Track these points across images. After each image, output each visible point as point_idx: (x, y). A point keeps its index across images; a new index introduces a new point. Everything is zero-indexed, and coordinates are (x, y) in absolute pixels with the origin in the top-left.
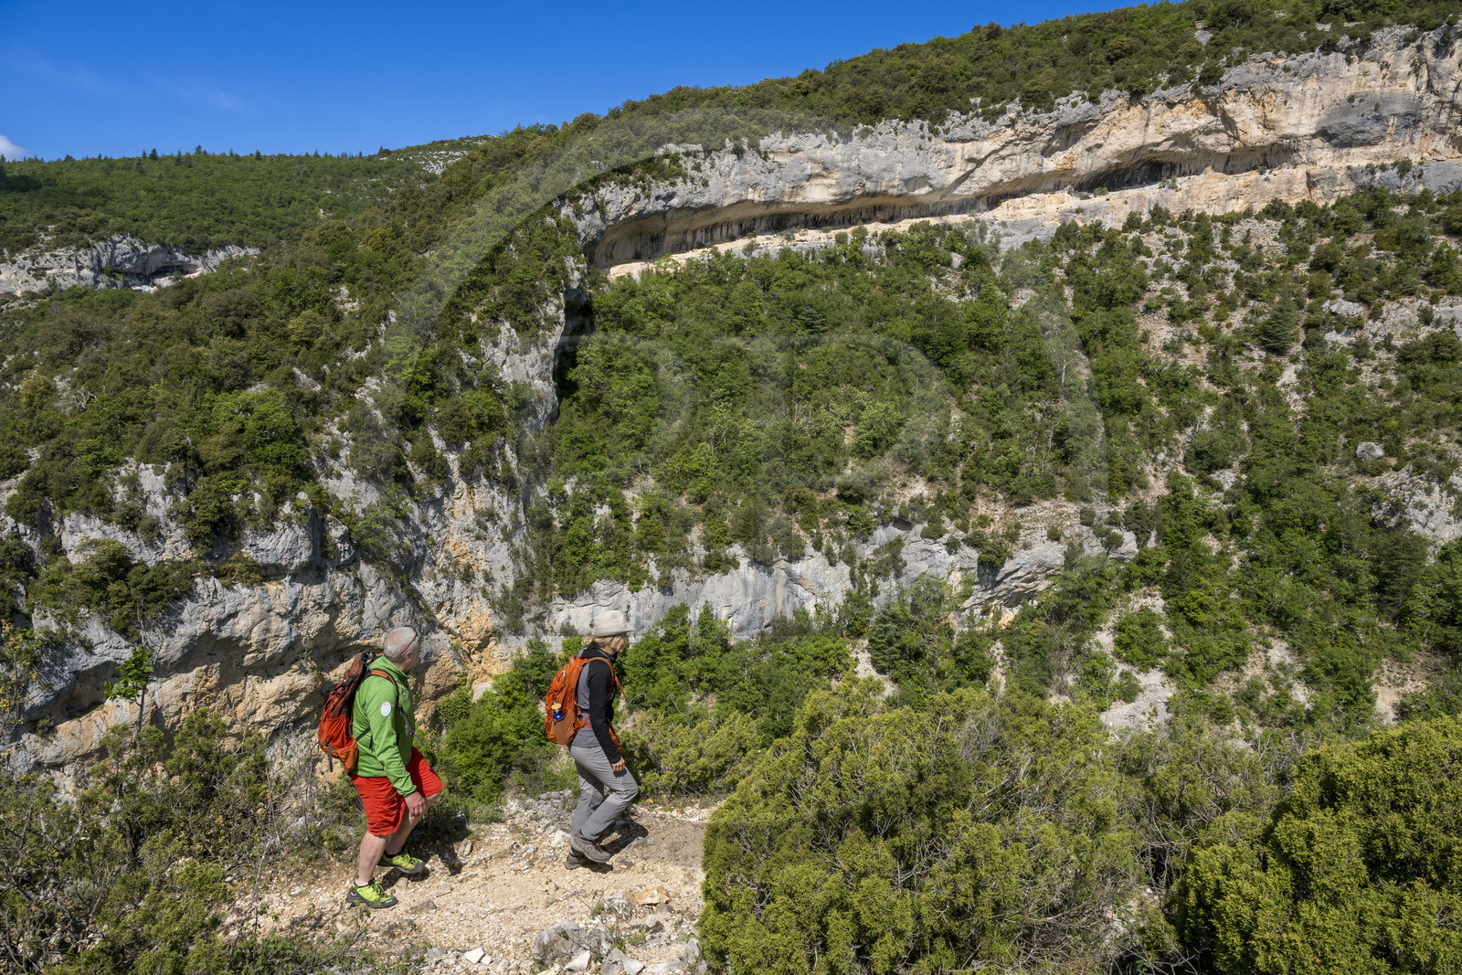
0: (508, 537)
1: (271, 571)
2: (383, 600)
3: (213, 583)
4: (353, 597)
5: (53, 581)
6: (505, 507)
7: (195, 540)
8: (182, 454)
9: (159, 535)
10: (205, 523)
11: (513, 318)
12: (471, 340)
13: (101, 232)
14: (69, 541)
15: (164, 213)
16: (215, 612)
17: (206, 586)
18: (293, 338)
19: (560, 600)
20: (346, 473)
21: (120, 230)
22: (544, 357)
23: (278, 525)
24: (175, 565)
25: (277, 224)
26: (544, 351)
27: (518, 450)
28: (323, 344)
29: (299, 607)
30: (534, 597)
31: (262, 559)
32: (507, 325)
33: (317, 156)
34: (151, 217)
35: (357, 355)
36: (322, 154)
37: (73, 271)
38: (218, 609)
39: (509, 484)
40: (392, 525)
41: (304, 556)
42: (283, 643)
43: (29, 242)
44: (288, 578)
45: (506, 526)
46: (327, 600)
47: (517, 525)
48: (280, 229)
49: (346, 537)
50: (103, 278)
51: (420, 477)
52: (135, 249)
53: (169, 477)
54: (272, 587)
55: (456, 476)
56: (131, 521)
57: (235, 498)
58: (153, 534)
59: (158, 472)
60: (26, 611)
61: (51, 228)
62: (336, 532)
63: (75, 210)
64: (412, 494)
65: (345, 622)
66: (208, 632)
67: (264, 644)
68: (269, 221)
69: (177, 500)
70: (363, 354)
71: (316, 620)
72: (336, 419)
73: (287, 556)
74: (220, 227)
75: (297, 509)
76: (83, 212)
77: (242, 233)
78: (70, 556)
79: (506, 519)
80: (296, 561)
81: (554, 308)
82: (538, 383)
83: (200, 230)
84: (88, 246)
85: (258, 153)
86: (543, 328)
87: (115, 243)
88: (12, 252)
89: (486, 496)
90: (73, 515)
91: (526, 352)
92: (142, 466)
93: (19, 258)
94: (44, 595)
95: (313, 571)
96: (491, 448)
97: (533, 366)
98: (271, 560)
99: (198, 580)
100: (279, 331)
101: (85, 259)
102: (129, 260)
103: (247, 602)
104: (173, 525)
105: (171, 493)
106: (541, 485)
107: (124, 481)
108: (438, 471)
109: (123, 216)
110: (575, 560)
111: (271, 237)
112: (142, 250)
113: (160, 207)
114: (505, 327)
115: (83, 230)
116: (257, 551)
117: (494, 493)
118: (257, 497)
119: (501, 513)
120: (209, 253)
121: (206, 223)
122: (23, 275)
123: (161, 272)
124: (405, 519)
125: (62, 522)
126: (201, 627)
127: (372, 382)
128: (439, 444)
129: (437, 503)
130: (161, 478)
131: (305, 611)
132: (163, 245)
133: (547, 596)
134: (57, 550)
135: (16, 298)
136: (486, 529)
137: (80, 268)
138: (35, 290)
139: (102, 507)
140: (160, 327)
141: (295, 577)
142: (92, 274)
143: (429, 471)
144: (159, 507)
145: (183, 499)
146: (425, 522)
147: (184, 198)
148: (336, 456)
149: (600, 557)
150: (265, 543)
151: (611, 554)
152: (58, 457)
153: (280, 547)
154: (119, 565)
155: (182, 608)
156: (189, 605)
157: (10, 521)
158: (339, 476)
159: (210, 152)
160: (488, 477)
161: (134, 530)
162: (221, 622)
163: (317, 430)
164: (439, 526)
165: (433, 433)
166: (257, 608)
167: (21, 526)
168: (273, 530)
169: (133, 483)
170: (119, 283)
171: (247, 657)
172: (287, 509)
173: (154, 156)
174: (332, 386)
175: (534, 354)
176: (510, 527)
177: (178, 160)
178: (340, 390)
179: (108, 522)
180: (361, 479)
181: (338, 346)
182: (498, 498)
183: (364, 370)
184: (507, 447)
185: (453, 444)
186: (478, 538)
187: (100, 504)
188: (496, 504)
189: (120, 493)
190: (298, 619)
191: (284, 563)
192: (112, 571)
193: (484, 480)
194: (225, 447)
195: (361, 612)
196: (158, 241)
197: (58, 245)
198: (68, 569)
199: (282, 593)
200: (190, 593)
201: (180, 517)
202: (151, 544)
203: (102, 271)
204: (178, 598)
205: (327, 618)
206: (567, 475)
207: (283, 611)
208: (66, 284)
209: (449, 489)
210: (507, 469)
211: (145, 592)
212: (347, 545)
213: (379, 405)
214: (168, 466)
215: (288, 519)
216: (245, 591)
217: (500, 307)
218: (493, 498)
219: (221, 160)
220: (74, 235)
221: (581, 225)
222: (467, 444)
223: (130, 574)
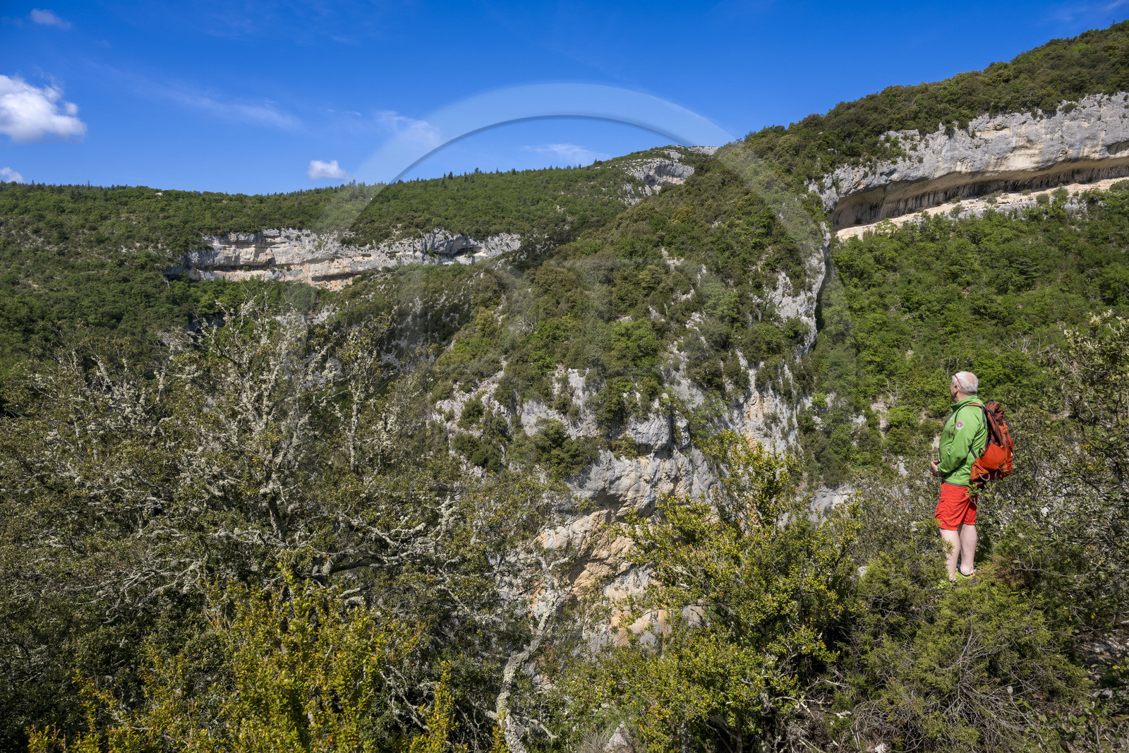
0: (785, 436)
1: (643, 448)
2: (705, 477)
3: (610, 454)
4: (687, 472)
5: (520, 446)
6: (784, 412)
7: (600, 424)
8: (595, 363)
9: (580, 419)
10: (610, 411)
11: (786, 268)
12: (758, 287)
13: (428, 227)
14: (525, 419)
15: (462, 213)
16: (609, 475)
17: (606, 455)
18: (644, 284)
19: (824, 488)
20: (683, 381)
21: (438, 226)
22: (809, 299)
23: (651, 415)
24: (587, 439)
25: (531, 217)
26: (809, 294)
27: (792, 369)
28: (663, 288)
29: (657, 477)
30: (804, 485)
31: (640, 440)
32: (784, 274)
33: (551, 169)
34: (455, 216)
35: (684, 297)
36: (554, 168)
37: (411, 253)
38: (610, 473)
39: (787, 396)
40: (712, 421)
41: (664, 439)
42: (646, 501)
43: (387, 236)
44: (652, 455)
45: (784, 428)
46: (673, 473)
47: (791, 427)
48: (533, 220)
49: (688, 428)
50: (427, 257)
51: (729, 387)
52: (446, 238)
53: (588, 378)
54: (643, 460)
55: (752, 387)
56: (564, 408)
57: (625, 395)
58: (576, 417)
59: (582, 375)
60: (505, 464)
61: (399, 225)
62: (681, 424)
63: (413, 213)
64: (723, 398)
65: (682, 491)
66: (604, 489)
67: (634, 501)
68: (526, 215)
69: (591, 395)
70: (689, 296)
71: (666, 487)
72: (675, 343)
73: (654, 439)
74: (496, 221)
75: (662, 404)
76: (417, 215)
77: (509, 224)
78: (527, 429)
79: (785, 423)
80: (659, 443)
81: (816, 261)
82: (804, 319)
83: (484, 223)
84: (420, 237)
85: (514, 171)
86: (809, 276)
87: (435, 234)
88: (378, 242)
89: (772, 403)
90: (530, 402)
91: (797, 295)
92: (570, 370)
93: (381, 246)
94: (515, 454)
95: (665, 452)
96: (776, 367)
97: (801, 305)
98: (644, 441)
99: (601, 451)
100: (634, 280)
101: (418, 246)
102: (442, 245)
103: (628, 469)
104: (588, 412)
105: (588, 390)
106: (807, 398)
107: (558, 380)
108: (742, 383)
109: (440, 216)
110: (837, 457)
111: (527, 226)
112: (451, 238)
113: (460, 209)
114: (782, 277)
115: (417, 226)
116: (636, 433)
117: (777, 401)
118: (638, 395)
119: (781, 417)
120: (489, 239)
121: (487, 219)
122: (384, 256)
123: (460, 253)
124: (720, 417)
125: (521, 406)
126: (601, 484)
127: (696, 316)
128: (743, 363)
129: (739, 406)
130: (583, 379)
131: (660, 479)
132: (462, 234)
133: (814, 484)
134: (519, 426)
135: (378, 272)
136: (771, 429)
137: (415, 251)
138: (390, 266)
139: (546, 396)
140: (559, 278)
141: (657, 454)
142: (421, 255)
143: (736, 383)
144: (579, 400)
145: (594, 394)
146: (731, 420)
147: (474, 203)
148: (677, 369)
149: (858, 456)
150: (642, 428)
151: (868, 455)
152: (520, 363)
153: (651, 432)
154: (558, 439)
155: (590, 469)
156: (595, 469)
157: (497, 403)
158: (679, 384)
159: (483, 172)
160: (774, 389)
161: (565, 414)
162: (612, 482)
163: (665, 350)
164: (740, 424)
165: (739, 354)
166: (633, 475)
167: (502, 407)
168: (647, 419)
169: (565, 381)
170: (437, 260)
171: (623, 509)
172: (656, 404)
173: (451, 177)
174: (672, 318)
175: (802, 296)
176: (787, 429)
177: (466, 178)
178: (678, 321)
179: (550, 407)
180: (693, 386)
181: (672, 290)
182: (780, 406)
183: (689, 308)
184: (786, 367)
185: (753, 363)
186: (766, 435)
187: (547, 395)
188: (778, 411)
189: (557, 388)
190: (654, 486)
191: (652, 443)
192: (554, 441)
193: (771, 392)
194: (619, 359)
195: (691, 484)
196: (460, 232)
197: (403, 236)
198: (526, 437)
199: (648, 464)
200: (595, 460)
201: (594, 406)
202: (575, 425)
203: (427, 252)
204: (589, 463)
205: (671, 486)
206: (828, 392)
207: (648, 478)
208: (406, 262)
209: (748, 396)
210: (786, 383)
211: (573, 457)
212: (687, 434)
213: (704, 332)
214: (588, 371)
215: (657, 412)
216: (627, 462)
217: (778, 261)
218: (776, 405)
219: (491, 176)
220: (412, 230)
221: (823, 197)
222: (762, 364)
223: (564, 444)
